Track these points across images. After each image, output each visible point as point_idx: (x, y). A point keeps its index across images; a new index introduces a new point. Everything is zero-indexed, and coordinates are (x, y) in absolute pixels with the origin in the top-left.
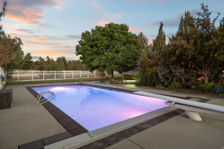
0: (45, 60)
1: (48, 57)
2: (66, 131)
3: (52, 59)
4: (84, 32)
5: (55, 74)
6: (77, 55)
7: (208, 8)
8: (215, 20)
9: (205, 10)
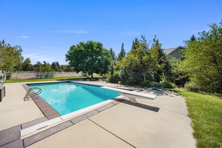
0: (42, 64)
1: (44, 62)
2: (44, 116)
3: (48, 63)
4: (72, 46)
5: (49, 74)
6: (66, 61)
7: (145, 38)
8: (149, 44)
9: (144, 39)
